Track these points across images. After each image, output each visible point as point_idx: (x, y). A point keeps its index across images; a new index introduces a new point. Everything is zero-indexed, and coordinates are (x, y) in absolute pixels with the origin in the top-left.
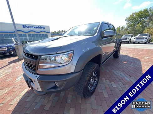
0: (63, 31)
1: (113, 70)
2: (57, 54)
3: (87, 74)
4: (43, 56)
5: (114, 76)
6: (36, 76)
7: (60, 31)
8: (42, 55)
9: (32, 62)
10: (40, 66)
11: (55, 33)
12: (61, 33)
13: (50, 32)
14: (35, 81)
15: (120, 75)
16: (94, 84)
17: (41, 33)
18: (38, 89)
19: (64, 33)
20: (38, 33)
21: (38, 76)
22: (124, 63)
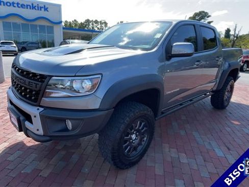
0: (96, 22)
1: (195, 134)
2: (75, 76)
3: (123, 119)
4: (53, 78)
5: (192, 145)
6: (38, 109)
7: (88, 21)
8: (53, 76)
9: (34, 85)
10: (47, 93)
11: (76, 25)
12: (91, 26)
13: (61, 22)
14: (35, 117)
15: (206, 144)
16: (140, 148)
17: (38, 23)
18: (38, 130)
19: (99, 26)
20: (30, 23)
21: (41, 109)
22: (233, 124)
